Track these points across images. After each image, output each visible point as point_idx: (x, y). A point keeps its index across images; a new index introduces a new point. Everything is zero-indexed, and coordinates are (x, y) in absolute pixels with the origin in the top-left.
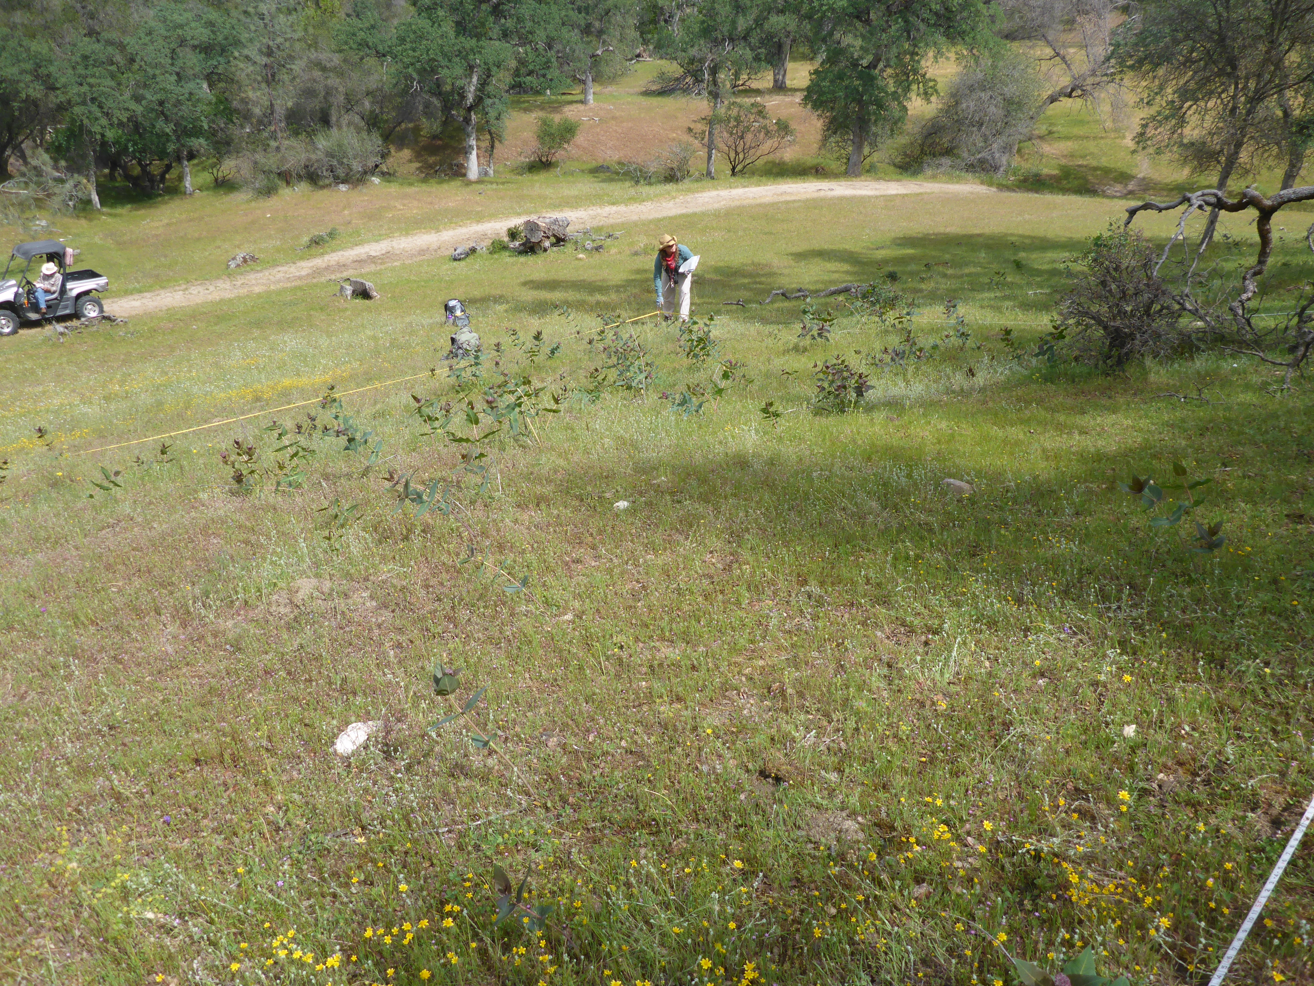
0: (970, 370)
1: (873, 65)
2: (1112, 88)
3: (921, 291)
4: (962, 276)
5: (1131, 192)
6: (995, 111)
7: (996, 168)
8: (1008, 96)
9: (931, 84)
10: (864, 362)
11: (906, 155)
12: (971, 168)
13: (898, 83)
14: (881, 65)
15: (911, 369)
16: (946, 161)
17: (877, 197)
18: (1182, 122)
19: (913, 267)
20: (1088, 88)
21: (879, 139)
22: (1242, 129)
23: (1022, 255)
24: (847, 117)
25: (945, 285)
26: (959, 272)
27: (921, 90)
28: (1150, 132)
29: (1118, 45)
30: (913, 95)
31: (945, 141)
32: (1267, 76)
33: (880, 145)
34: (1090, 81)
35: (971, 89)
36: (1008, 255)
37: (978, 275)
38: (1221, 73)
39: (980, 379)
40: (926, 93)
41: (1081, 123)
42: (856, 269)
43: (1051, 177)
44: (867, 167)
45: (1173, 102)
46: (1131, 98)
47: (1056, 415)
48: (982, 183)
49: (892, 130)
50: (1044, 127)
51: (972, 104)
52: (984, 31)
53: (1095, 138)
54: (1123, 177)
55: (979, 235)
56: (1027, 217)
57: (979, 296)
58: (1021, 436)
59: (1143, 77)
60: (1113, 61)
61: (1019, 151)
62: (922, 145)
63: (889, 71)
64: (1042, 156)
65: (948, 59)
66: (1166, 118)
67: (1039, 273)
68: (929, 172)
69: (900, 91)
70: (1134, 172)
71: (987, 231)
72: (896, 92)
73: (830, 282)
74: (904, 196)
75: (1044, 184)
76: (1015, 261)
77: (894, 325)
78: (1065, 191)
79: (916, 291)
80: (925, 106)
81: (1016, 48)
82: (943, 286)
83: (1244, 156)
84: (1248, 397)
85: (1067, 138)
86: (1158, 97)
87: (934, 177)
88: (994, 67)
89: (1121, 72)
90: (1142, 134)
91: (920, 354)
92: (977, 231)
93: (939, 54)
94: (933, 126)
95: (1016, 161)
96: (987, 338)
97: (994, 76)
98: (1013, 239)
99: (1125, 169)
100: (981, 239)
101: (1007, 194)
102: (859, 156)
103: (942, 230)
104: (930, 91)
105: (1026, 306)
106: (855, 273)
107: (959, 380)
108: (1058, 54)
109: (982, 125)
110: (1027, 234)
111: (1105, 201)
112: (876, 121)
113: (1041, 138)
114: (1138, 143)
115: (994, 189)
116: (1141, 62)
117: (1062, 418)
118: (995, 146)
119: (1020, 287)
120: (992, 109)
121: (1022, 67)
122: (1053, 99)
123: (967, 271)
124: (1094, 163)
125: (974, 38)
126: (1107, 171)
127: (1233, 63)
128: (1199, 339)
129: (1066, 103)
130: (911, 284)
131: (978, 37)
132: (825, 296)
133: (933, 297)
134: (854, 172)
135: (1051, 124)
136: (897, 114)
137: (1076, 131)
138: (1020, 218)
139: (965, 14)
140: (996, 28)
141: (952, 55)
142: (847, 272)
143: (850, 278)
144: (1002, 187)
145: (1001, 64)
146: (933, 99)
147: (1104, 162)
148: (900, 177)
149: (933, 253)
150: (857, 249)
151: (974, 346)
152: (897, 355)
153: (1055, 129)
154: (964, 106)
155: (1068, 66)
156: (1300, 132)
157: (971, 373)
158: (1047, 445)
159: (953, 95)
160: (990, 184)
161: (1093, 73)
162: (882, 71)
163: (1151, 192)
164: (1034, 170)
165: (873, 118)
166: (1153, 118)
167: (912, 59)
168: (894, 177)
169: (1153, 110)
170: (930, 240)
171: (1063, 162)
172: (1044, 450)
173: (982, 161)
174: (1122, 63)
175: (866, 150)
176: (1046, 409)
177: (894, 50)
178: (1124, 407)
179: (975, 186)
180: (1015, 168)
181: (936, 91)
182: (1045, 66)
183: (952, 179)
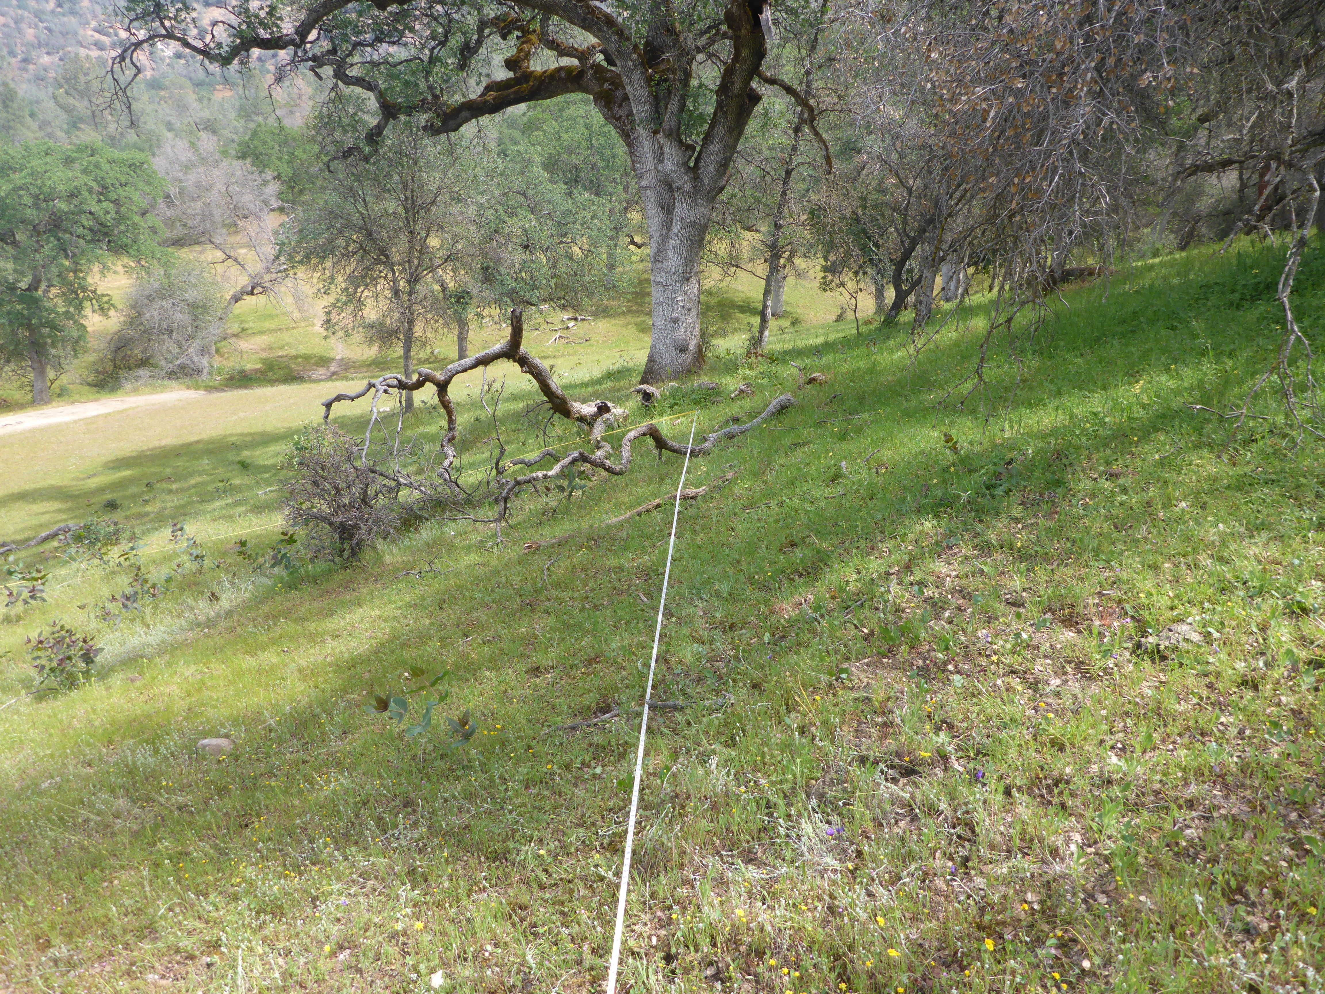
0: (213, 594)
1: (34, 286)
2: (289, 282)
3: (147, 514)
4: (189, 489)
5: (334, 373)
6: (181, 317)
7: (199, 372)
8: (190, 301)
9: (105, 299)
10: (92, 616)
11: (97, 372)
12: (172, 375)
13: (69, 302)
14: (43, 286)
15: (148, 610)
16: (144, 372)
17: (75, 422)
18: (360, 304)
19: (133, 490)
20: (267, 284)
21: (62, 361)
22: (409, 308)
23: (245, 453)
24: (18, 343)
25: (172, 502)
26: (184, 485)
27: (96, 307)
28: (335, 318)
29: (282, 244)
30: (88, 311)
31: (138, 353)
32: (416, 262)
33: (67, 367)
34: (267, 278)
35: (150, 298)
36: (231, 456)
37: (204, 484)
38: (378, 262)
39: (225, 603)
40: (102, 309)
41: (270, 316)
42: (69, 505)
43: (256, 371)
44: (58, 391)
45: (347, 289)
46: (308, 290)
47: (307, 624)
48: (188, 388)
49: (74, 350)
50: (236, 325)
51: (155, 314)
52: (147, 242)
53: (287, 329)
54: (323, 361)
55: (198, 442)
56: (241, 414)
57: (209, 507)
58: (275, 660)
59: (314, 270)
60: (282, 259)
61: (217, 351)
62: (113, 360)
63: (54, 291)
64: (241, 352)
65: (115, 272)
66: (345, 304)
67: (266, 469)
68: (128, 386)
69: (72, 309)
70: (332, 355)
71: (205, 436)
72: (67, 312)
73: (41, 526)
74: (106, 415)
75: (251, 379)
76: (239, 462)
77: (120, 564)
78: (272, 382)
79: (141, 516)
80: (105, 322)
81: (186, 254)
82: (168, 505)
83: (418, 330)
84: (472, 558)
85: (262, 332)
86: (333, 286)
87: (135, 390)
88: (167, 275)
89: (293, 267)
90: (328, 321)
91: (153, 591)
92: (194, 438)
93: (105, 269)
94: (120, 339)
95: (217, 361)
96: (225, 553)
97: (170, 285)
98: (233, 439)
99: (323, 354)
100: (200, 446)
101: (216, 395)
102: (44, 381)
103: (156, 443)
104: (106, 306)
105: (259, 508)
106: (69, 509)
107: (204, 609)
108: (229, 257)
109: (172, 331)
110: (246, 431)
111: (313, 385)
112: (53, 343)
113: (235, 335)
114: (327, 329)
115: (202, 392)
116: (308, 257)
117: (312, 626)
118: (191, 350)
119: (249, 488)
120: (178, 316)
121: (197, 272)
122: (236, 299)
123: (193, 481)
124: (294, 352)
125: (138, 251)
126: (307, 358)
127: (384, 252)
128: (420, 509)
129: (249, 300)
130: (135, 509)
131: (143, 248)
132: (36, 545)
133: (160, 519)
134: (42, 400)
135: (242, 322)
136: (75, 334)
137: (267, 325)
138: (235, 417)
139: (122, 228)
140: (158, 239)
141: (120, 269)
142: (59, 511)
143: (64, 517)
144: (210, 389)
145: (174, 272)
146: (112, 313)
147: (302, 349)
148: (98, 396)
149: (153, 470)
150: (65, 482)
151: (212, 566)
152: (128, 599)
153: (247, 326)
154: (147, 316)
155: (243, 266)
156: (458, 301)
157: (214, 597)
158: (303, 663)
159: (133, 307)
160: (197, 388)
161: (268, 271)
162: (46, 291)
163: (352, 370)
164: (238, 367)
165: (49, 341)
166: (334, 306)
167: (76, 277)
168: (92, 397)
169: (331, 299)
170: (146, 456)
171: (264, 355)
172: (300, 671)
173: (182, 367)
174: (291, 258)
175: (51, 374)
176: (295, 621)
177: (54, 270)
178: (368, 598)
179: (181, 392)
180: (218, 369)
181: (113, 305)
182: (220, 268)
183: (154, 389)
